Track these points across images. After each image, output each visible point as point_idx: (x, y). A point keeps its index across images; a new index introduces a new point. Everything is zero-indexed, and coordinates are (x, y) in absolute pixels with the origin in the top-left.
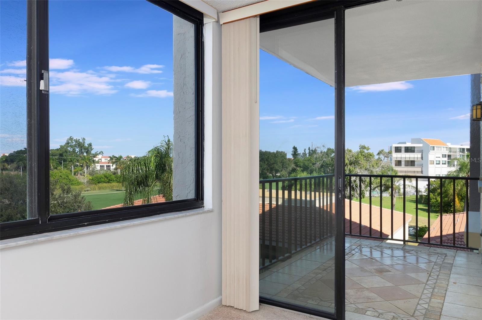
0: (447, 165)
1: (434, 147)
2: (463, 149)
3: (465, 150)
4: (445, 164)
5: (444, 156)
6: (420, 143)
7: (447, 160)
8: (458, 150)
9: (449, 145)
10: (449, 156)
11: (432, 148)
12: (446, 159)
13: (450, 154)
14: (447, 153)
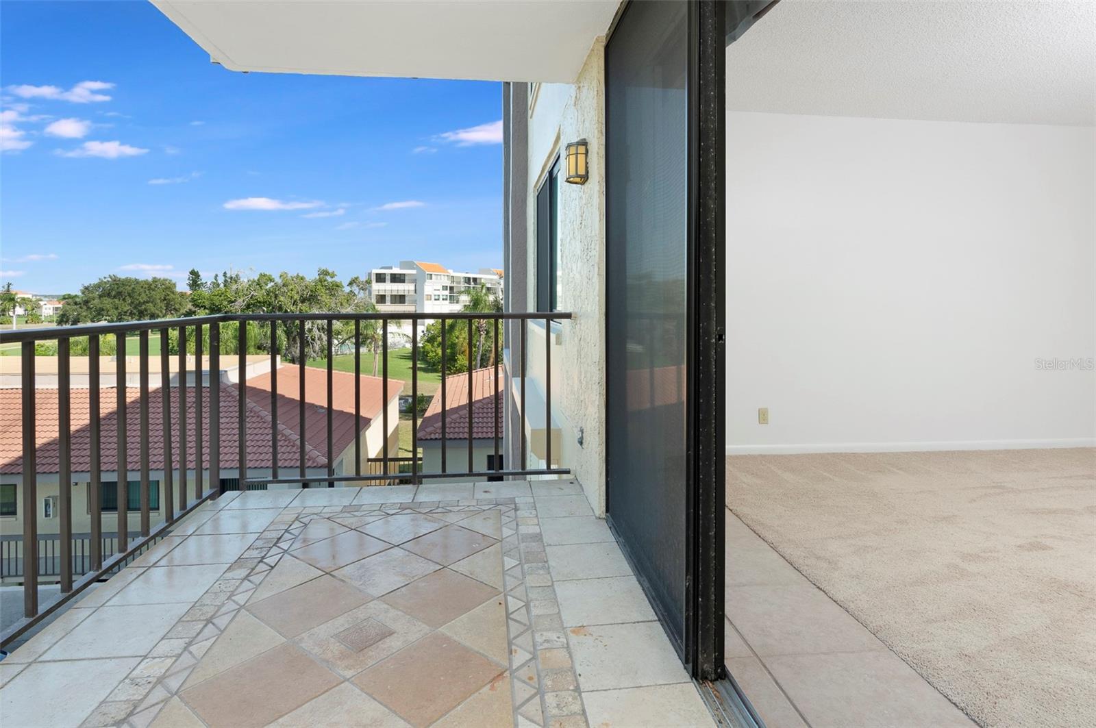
0: (448, 301)
1: (431, 275)
2: (469, 279)
3: (471, 280)
4: (446, 299)
5: (445, 288)
6: (414, 269)
7: (449, 294)
8: (462, 280)
9: (452, 273)
10: (452, 289)
11: (429, 276)
12: (447, 293)
13: (452, 285)
14: (448, 284)
